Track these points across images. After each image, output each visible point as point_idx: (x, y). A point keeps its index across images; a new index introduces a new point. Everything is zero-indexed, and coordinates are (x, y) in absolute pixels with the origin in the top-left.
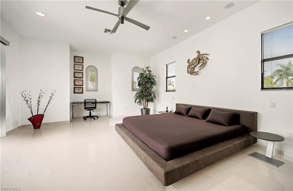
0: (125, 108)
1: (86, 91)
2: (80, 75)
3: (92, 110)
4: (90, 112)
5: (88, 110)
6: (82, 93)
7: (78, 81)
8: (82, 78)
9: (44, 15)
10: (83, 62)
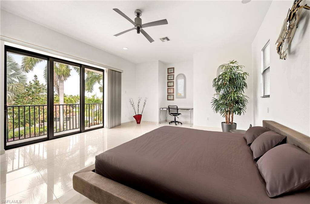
0: (208, 119)
1: (176, 98)
2: (172, 84)
3: (176, 115)
4: (175, 118)
5: (173, 115)
6: (173, 100)
7: (170, 89)
8: (173, 86)
9: (127, 49)
10: (174, 72)
